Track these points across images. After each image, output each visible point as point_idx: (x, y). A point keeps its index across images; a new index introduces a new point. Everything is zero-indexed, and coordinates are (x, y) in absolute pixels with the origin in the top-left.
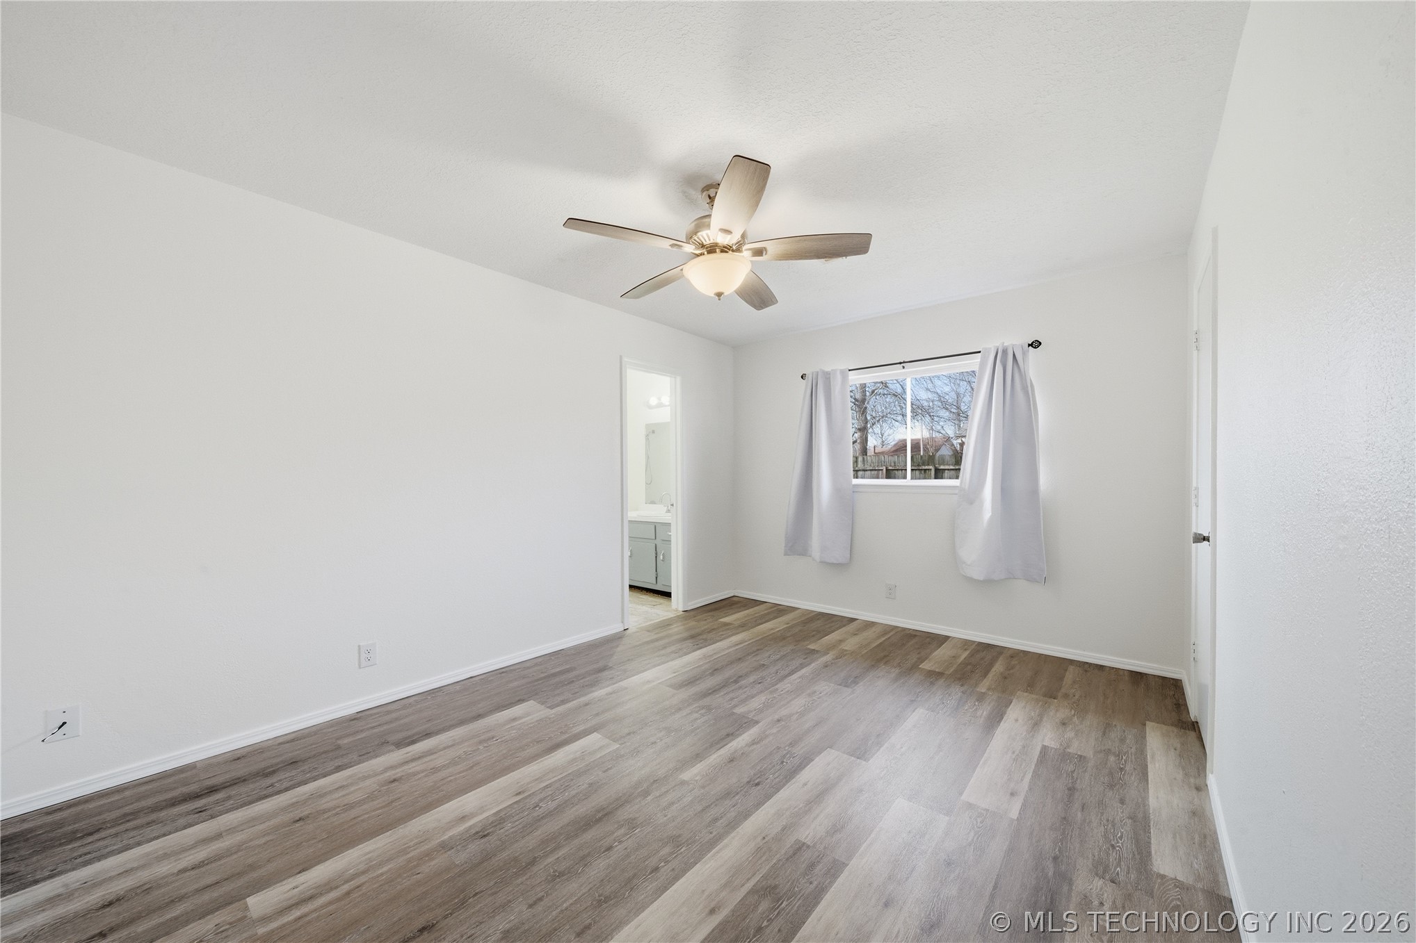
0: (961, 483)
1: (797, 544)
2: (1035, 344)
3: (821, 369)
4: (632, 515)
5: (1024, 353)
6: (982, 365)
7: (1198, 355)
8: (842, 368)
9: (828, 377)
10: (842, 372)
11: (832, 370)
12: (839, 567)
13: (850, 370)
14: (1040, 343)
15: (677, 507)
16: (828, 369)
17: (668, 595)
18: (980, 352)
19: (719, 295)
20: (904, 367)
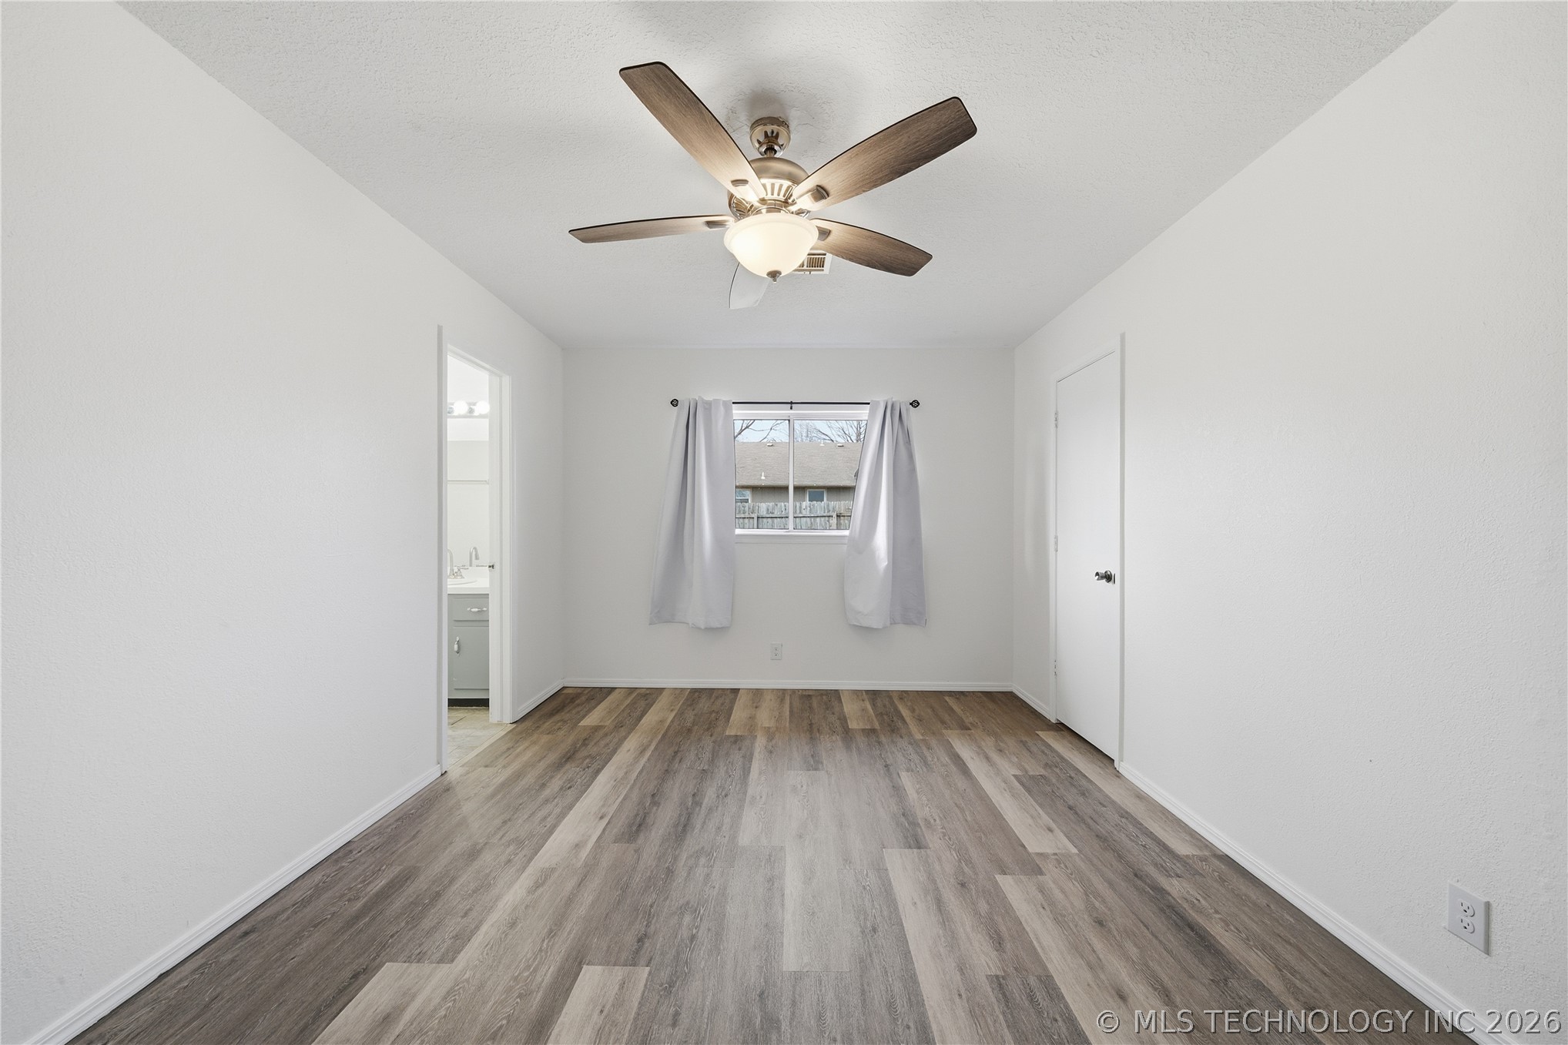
0: (851, 533)
1: (664, 610)
2: (915, 404)
3: (700, 397)
4: (453, 585)
5: (907, 410)
6: (872, 414)
7: (1057, 431)
8: (724, 399)
9: (708, 406)
10: (725, 403)
11: (714, 400)
12: (714, 631)
13: (734, 403)
14: (919, 404)
15: (501, 569)
16: (708, 398)
17: (484, 703)
18: (869, 404)
19: (774, 275)
20: (791, 408)
